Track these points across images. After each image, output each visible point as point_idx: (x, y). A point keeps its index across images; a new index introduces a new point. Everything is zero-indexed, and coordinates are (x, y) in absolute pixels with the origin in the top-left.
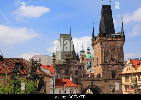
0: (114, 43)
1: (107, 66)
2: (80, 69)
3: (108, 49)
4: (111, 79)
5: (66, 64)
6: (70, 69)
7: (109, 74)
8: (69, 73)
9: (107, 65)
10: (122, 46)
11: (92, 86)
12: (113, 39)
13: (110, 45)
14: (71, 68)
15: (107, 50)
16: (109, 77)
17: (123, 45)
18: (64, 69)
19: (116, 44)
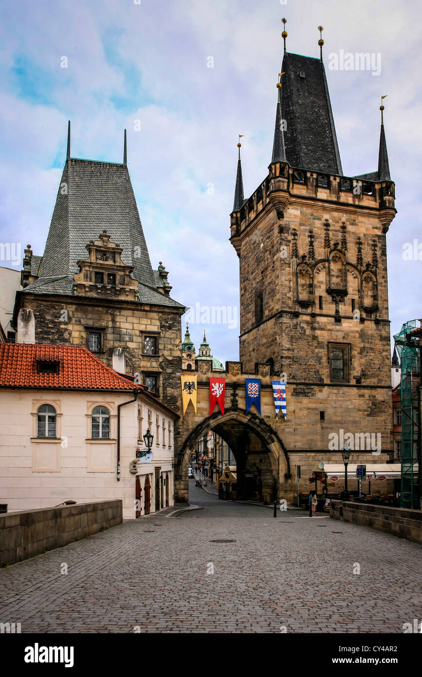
0: (344, 217)
1: (307, 323)
2: (170, 328)
3: (316, 244)
4: (327, 381)
5: (94, 295)
6: (113, 321)
7: (319, 359)
8: (110, 344)
9: (308, 318)
10: (379, 233)
11: (233, 415)
12: (338, 198)
13: (327, 225)
14: (118, 319)
15: (311, 244)
16: (317, 372)
17: (385, 230)
18: (79, 322)
19: (353, 223)
